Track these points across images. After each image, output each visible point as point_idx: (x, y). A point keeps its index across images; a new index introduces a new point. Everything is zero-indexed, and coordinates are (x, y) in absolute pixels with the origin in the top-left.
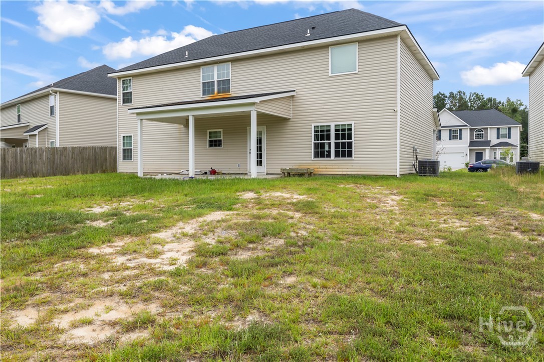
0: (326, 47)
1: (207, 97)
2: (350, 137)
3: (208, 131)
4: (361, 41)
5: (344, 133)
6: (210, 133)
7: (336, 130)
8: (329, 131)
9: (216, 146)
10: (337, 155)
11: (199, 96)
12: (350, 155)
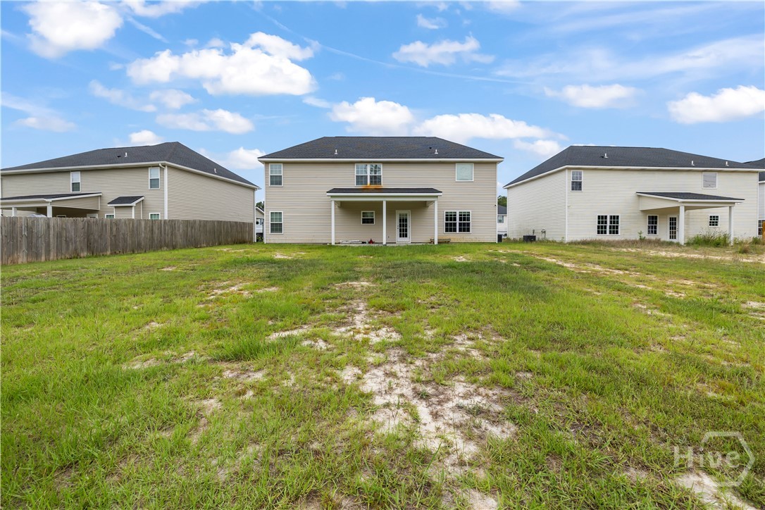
0: (454, 163)
1: (360, 187)
2: (468, 219)
3: (362, 212)
4: (476, 163)
5: (465, 217)
6: (363, 213)
7: (460, 215)
8: (455, 215)
9: (368, 222)
10: (460, 231)
11: (354, 185)
12: (468, 230)
